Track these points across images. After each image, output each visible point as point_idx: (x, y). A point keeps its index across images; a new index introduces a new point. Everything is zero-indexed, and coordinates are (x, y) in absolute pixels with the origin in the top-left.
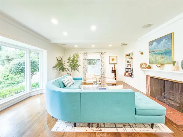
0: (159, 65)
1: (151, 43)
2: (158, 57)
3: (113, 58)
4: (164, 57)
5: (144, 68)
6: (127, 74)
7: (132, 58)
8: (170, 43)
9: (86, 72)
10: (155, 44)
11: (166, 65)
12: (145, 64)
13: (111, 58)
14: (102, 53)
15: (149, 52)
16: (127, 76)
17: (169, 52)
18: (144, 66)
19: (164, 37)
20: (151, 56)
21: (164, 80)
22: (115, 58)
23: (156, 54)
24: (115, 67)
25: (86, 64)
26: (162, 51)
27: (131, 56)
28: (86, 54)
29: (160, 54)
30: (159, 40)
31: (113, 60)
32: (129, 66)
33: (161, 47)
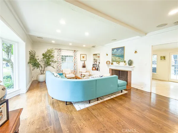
0: (118, 63)
1: (113, 50)
2: (117, 58)
3: (83, 55)
4: (120, 58)
5: (108, 64)
6: (94, 69)
7: (99, 57)
8: (123, 51)
9: (60, 68)
10: (115, 50)
11: (121, 63)
12: (109, 61)
13: (82, 56)
14: (75, 51)
15: (112, 55)
16: (94, 70)
17: (122, 56)
18: (108, 63)
19: (121, 48)
20: (113, 57)
21: (119, 71)
22: (85, 56)
23: (116, 56)
24: (84, 63)
25: (60, 60)
26: (119, 55)
27: (98, 55)
28: (60, 50)
29: (118, 56)
30: (118, 49)
31: (83, 57)
32: (96, 63)
33: (119, 52)
